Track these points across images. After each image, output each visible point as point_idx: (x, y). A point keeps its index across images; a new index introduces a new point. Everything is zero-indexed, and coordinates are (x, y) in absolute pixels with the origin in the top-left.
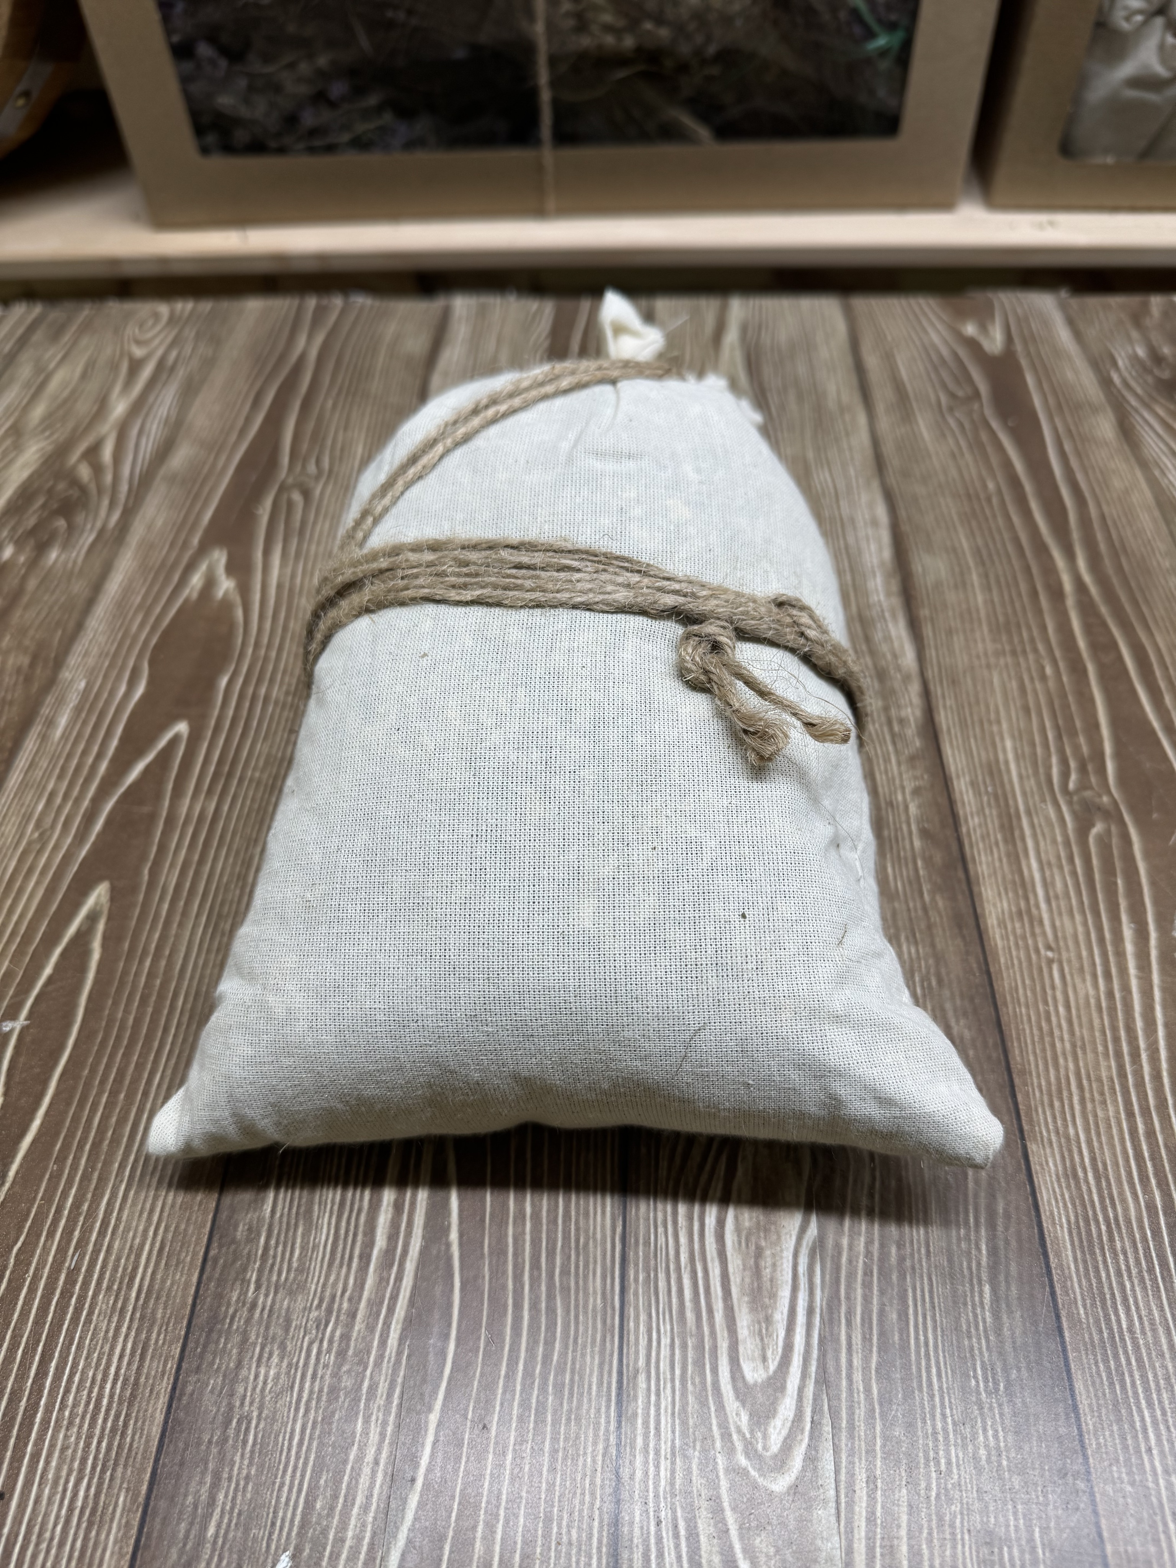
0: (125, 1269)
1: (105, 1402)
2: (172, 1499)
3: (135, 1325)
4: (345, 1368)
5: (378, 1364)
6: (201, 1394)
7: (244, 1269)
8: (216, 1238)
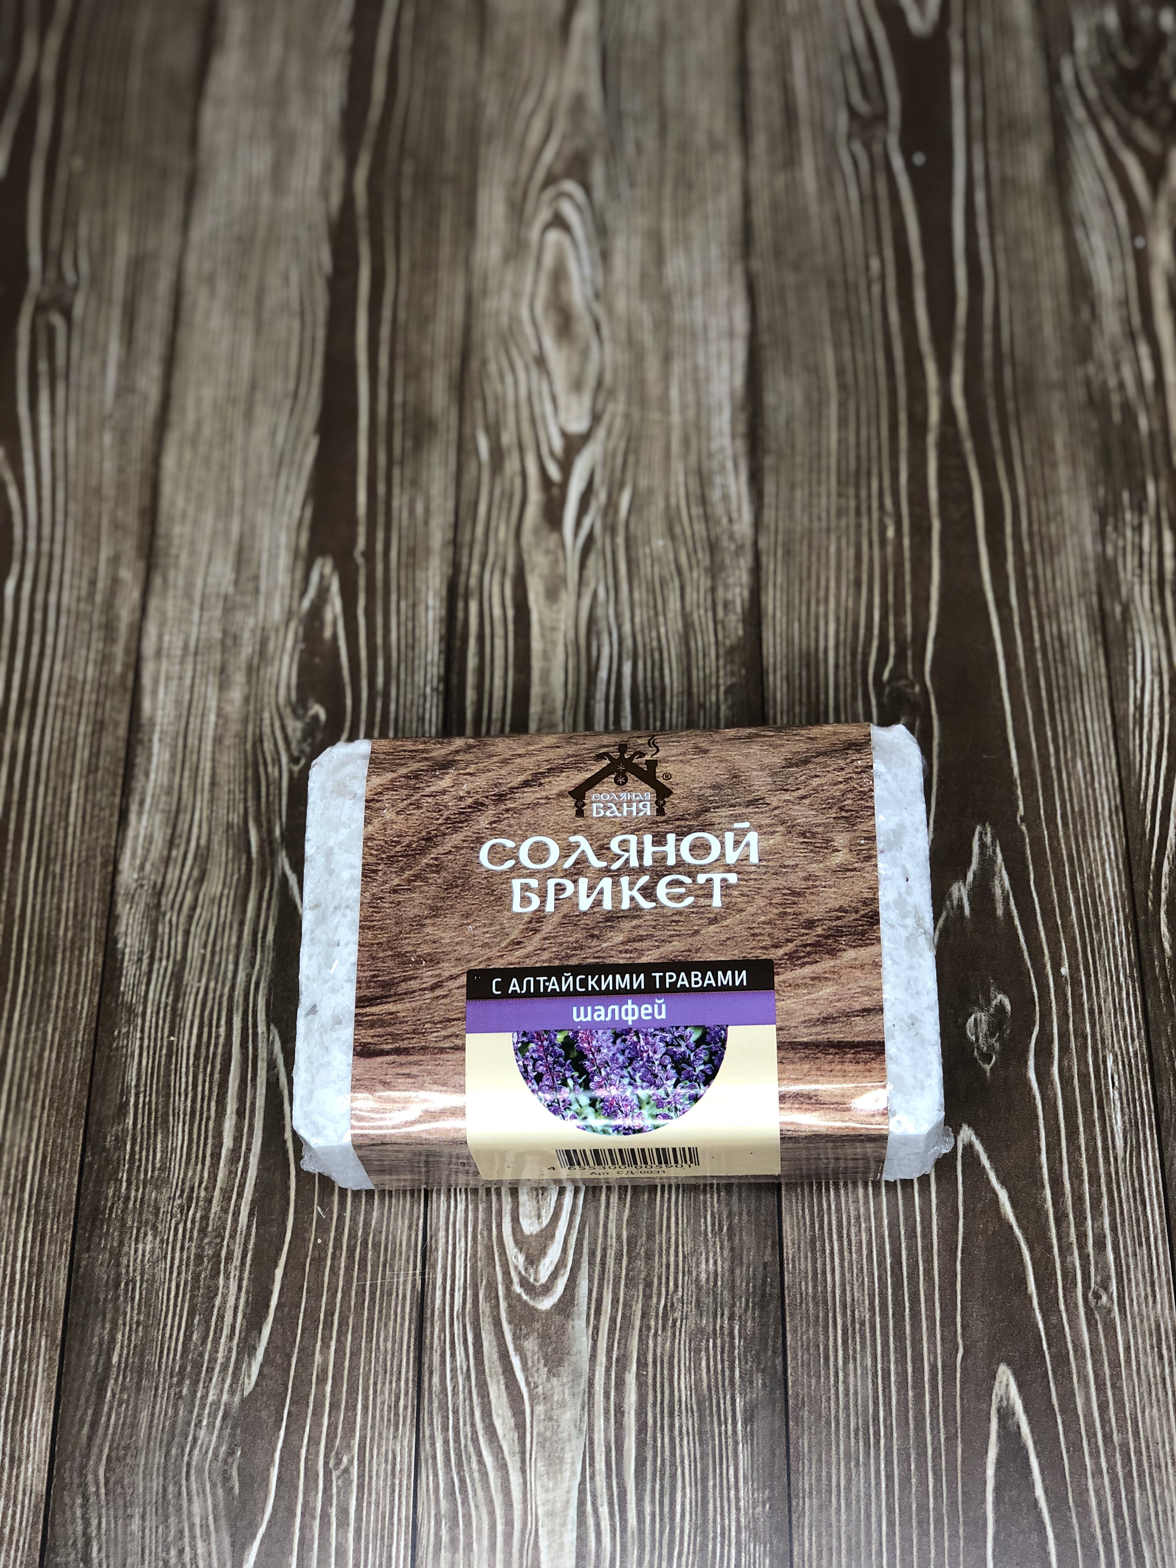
0: (16, 1177)
1: (18, 1276)
2: (82, 1342)
3: (32, 1219)
4: (206, 1241)
5: (232, 1237)
6: (93, 1266)
7: (117, 1171)
8: (89, 1148)
